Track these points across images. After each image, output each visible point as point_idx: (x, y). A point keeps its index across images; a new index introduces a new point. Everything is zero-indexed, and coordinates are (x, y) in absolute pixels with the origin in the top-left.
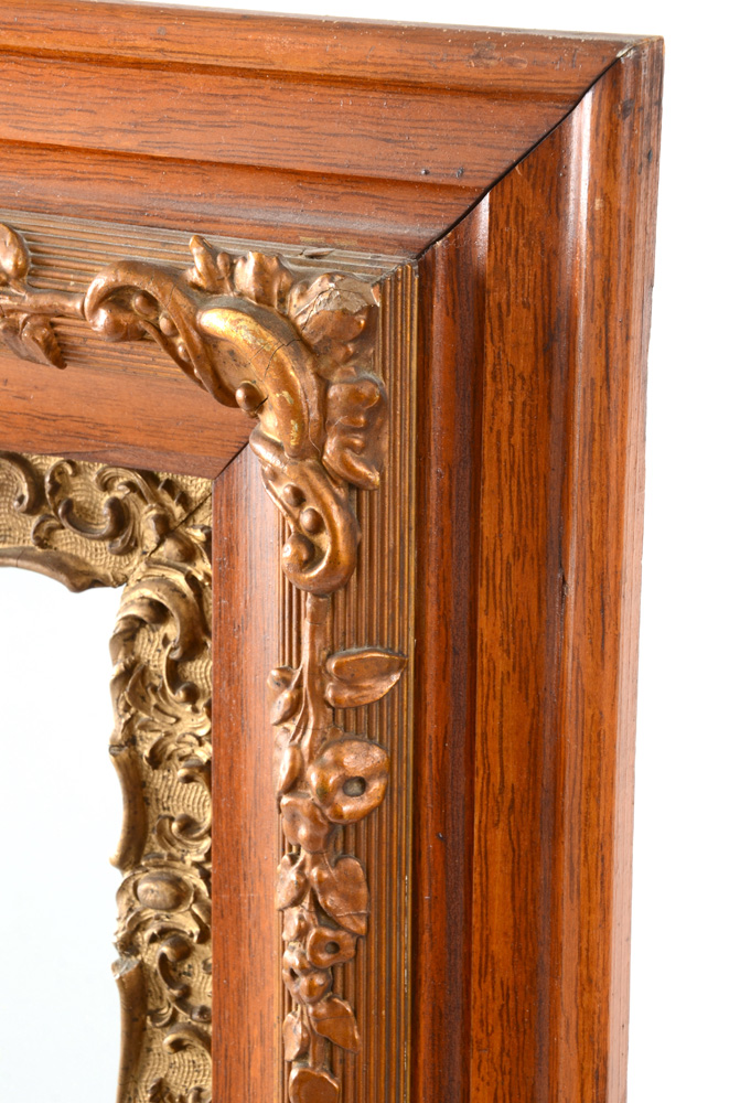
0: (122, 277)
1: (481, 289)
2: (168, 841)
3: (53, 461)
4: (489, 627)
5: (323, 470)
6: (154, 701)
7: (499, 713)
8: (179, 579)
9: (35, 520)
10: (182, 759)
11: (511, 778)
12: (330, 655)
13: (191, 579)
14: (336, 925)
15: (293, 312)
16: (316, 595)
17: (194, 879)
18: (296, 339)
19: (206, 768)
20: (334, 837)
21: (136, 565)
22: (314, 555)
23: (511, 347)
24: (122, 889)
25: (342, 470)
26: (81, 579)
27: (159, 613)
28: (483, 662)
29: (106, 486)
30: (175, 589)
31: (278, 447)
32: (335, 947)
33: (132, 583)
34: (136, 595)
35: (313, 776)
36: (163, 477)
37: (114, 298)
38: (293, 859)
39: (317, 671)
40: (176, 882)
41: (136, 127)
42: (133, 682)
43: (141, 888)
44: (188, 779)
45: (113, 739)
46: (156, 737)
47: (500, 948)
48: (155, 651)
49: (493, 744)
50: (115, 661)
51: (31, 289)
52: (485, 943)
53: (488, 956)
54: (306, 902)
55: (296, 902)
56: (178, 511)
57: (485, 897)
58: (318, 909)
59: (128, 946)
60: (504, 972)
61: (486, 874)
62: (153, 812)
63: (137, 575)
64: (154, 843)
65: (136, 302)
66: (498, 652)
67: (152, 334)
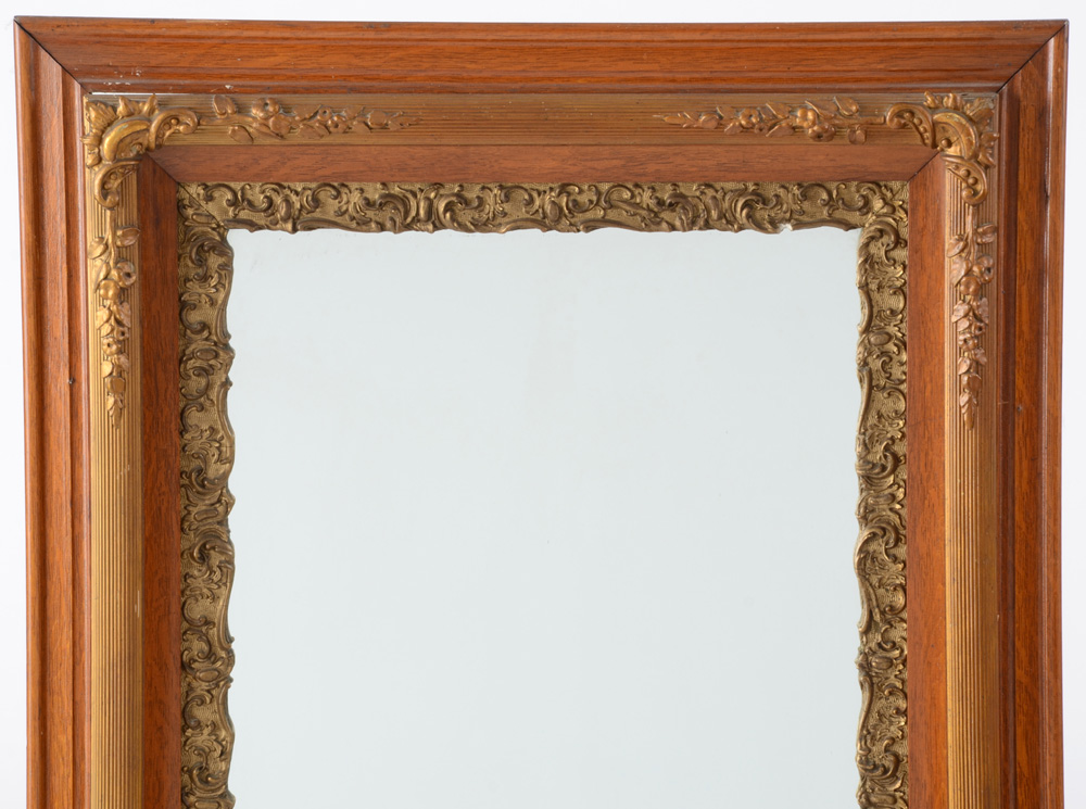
0: (903, 107)
1: (1019, 101)
2: (882, 320)
3: (836, 184)
4: (1021, 215)
5: (979, 163)
6: (876, 267)
7: (1025, 244)
8: (891, 220)
9: (827, 208)
10: (890, 287)
11: (1029, 267)
12: (978, 227)
13: (894, 219)
14: (981, 321)
15: (968, 112)
16: (974, 206)
17: (893, 330)
18: (970, 119)
19: (901, 288)
20: (981, 291)
21: (871, 218)
22: (976, 193)
23: (1028, 119)
24: (862, 341)
25: (986, 162)
26: (848, 226)
27: (882, 232)
28: (1019, 228)
29: (858, 191)
30: (889, 224)
31: (961, 158)
32: (980, 329)
33: (867, 225)
34: (873, 228)
35: (975, 269)
36: (882, 183)
37: (899, 115)
38: (964, 301)
39: (975, 232)
40: (888, 334)
41: (881, 62)
42: (868, 263)
43: (872, 339)
44: (895, 293)
45: (860, 283)
46: (877, 281)
47: (1025, 328)
48: (878, 250)
49: (1023, 255)
50: (860, 256)
51: (860, 115)
52: (1020, 326)
53: (1022, 332)
54: (971, 314)
55: (966, 316)
56: (889, 194)
57: (1020, 311)
58: (975, 315)
59: (864, 364)
60: (1027, 336)
61: (1020, 302)
62: (875, 310)
63: (871, 221)
64: (876, 322)
65: (907, 115)
66: (1024, 224)
67: (911, 125)
